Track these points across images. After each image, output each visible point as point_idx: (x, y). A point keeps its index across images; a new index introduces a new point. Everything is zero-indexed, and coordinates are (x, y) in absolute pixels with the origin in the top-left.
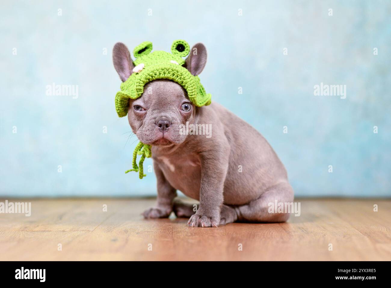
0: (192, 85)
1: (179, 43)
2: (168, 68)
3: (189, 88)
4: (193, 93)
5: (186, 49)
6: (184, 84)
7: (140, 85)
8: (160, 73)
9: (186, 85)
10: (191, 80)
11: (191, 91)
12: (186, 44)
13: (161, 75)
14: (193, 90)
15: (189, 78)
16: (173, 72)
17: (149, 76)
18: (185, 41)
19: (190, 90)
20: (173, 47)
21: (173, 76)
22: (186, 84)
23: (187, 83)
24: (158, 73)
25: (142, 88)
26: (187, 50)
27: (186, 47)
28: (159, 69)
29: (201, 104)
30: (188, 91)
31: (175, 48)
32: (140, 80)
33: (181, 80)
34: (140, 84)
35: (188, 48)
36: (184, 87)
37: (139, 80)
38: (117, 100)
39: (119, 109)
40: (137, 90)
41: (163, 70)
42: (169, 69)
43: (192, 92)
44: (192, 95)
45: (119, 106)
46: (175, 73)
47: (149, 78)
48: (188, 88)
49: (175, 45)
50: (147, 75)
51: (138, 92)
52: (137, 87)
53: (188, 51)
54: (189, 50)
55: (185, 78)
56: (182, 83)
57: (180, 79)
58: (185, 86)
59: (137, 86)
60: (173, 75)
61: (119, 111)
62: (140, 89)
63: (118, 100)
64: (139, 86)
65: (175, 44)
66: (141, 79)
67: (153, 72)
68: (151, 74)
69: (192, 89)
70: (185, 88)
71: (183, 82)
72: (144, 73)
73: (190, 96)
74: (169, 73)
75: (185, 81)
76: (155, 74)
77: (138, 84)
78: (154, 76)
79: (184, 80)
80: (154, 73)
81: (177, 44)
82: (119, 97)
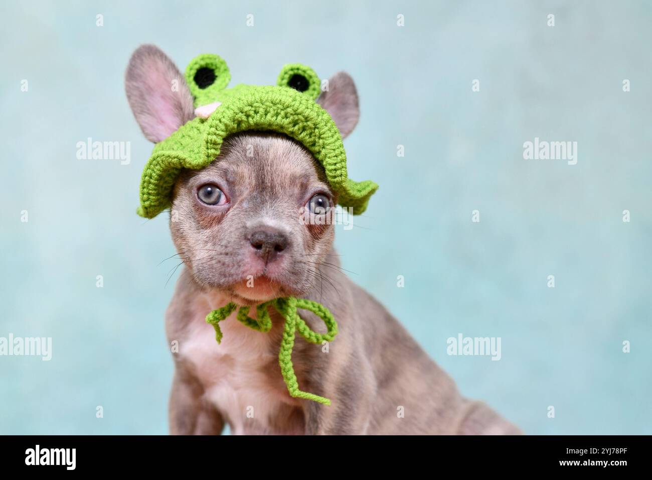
0: (337, 152)
1: (296, 71)
2: (287, 104)
3: (329, 158)
4: (338, 172)
5: (311, 87)
6: (317, 149)
7: (218, 132)
8: (266, 111)
9: (323, 152)
10: (336, 141)
11: (333, 167)
12: (311, 77)
13: (269, 117)
14: (338, 166)
15: (332, 136)
16: (297, 118)
17: (241, 114)
18: (311, 70)
19: (330, 164)
20: (283, 79)
21: (294, 126)
22: (324, 148)
23: (328, 147)
24: (261, 111)
25: (220, 141)
26: (314, 89)
27: (311, 82)
28: (267, 101)
29: (359, 191)
30: (326, 165)
31: (285, 81)
32: (220, 121)
33: (312, 139)
34: (216, 129)
35: (316, 86)
36: (317, 156)
37: (218, 122)
38: (151, 177)
39: (148, 199)
40: (207, 142)
41: (275, 104)
42: (288, 107)
43: (335, 170)
44: (335, 177)
45: (151, 192)
46: (299, 121)
47: (240, 119)
48: (327, 159)
49: (287, 76)
50: (238, 111)
51: (208, 148)
52: (210, 137)
53: (316, 93)
54: (317, 89)
55: (322, 136)
56: (314, 144)
57: (310, 137)
58: (319, 152)
59: (209, 134)
60: (295, 123)
61: (147, 203)
62: (215, 143)
63: (154, 174)
64: (215, 134)
65: (286, 73)
66: (223, 120)
67: (252, 107)
68: (247, 109)
69: (335, 162)
70: (320, 157)
71: (317, 144)
72: (232, 107)
73: (330, 179)
74: (287, 118)
75: (321, 141)
76: (256, 112)
77: (213, 129)
78: (253, 115)
79: (320, 138)
80: (253, 109)
81: (291, 73)
82: (158, 167)
